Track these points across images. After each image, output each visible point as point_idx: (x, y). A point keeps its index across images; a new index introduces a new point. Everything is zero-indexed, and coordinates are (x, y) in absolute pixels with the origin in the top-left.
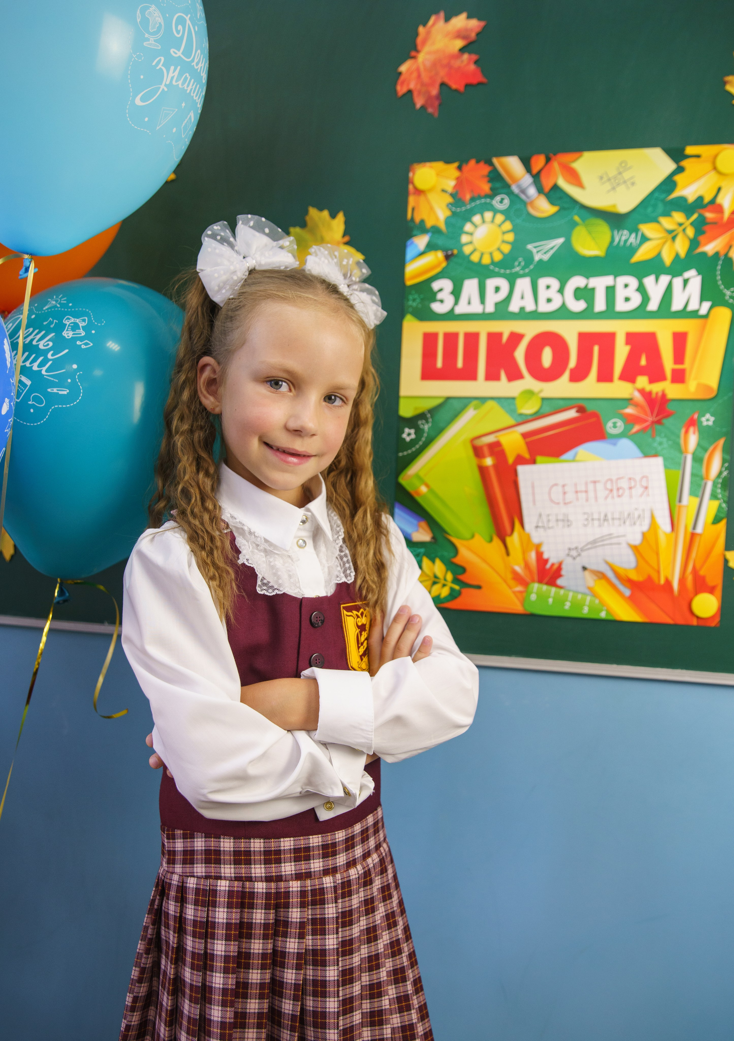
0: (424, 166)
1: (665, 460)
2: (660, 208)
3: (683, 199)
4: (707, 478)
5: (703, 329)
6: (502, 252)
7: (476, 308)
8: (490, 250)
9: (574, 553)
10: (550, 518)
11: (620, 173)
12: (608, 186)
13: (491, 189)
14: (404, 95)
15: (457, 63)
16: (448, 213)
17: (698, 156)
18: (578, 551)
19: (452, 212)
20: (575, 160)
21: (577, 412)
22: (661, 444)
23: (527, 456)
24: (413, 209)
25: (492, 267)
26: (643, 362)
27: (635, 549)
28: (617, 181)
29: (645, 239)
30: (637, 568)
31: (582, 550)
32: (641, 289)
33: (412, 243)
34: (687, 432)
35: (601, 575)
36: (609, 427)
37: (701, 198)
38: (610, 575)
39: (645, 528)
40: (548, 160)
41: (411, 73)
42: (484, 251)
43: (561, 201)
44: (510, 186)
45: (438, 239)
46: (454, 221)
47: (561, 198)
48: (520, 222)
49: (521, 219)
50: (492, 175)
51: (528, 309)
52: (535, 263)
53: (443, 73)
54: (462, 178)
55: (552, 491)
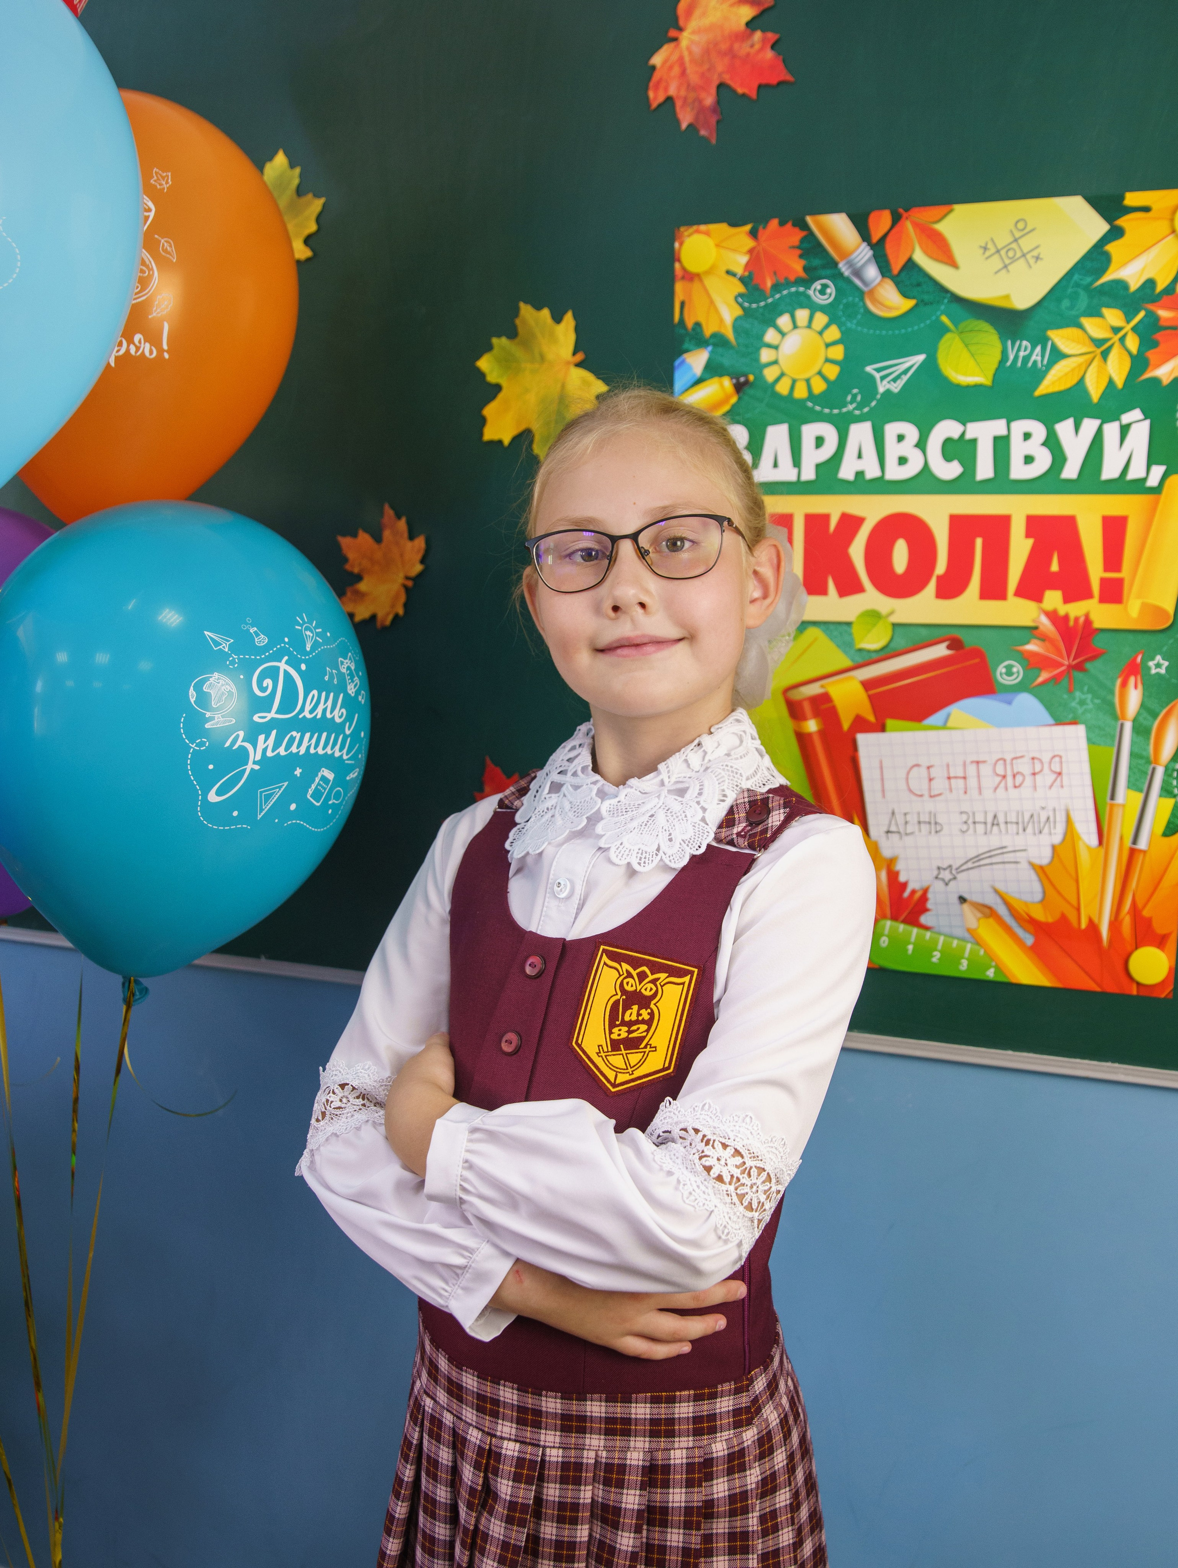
0: (697, 231)
1: (1089, 729)
2: (1083, 301)
3: (1121, 285)
4: (1156, 761)
5: (1153, 510)
6: (824, 378)
7: (786, 473)
8: (806, 376)
9: (946, 875)
10: (909, 818)
11: (1016, 240)
12: (996, 263)
13: (805, 269)
14: (660, 106)
15: (743, 49)
16: (739, 312)
17: (1146, 209)
18: (951, 872)
19: (743, 309)
20: (939, 221)
21: (949, 647)
22: (1082, 703)
23: (871, 718)
24: (683, 304)
25: (810, 404)
26: (1055, 567)
27: (1041, 871)
28: (1011, 254)
29: (1057, 355)
30: (1042, 901)
31: (959, 870)
32: (1052, 442)
33: (683, 362)
34: (1124, 684)
35: (988, 912)
36: (1000, 674)
37: (1150, 283)
38: (1002, 911)
39: (1057, 839)
40: (896, 219)
41: (671, 68)
42: (796, 377)
43: (919, 289)
44: (835, 264)
45: (722, 356)
46: (747, 326)
47: (919, 285)
48: (854, 327)
49: (855, 321)
50: (805, 245)
51: (869, 475)
52: (879, 397)
53: (721, 66)
54: (758, 251)
55: (911, 775)
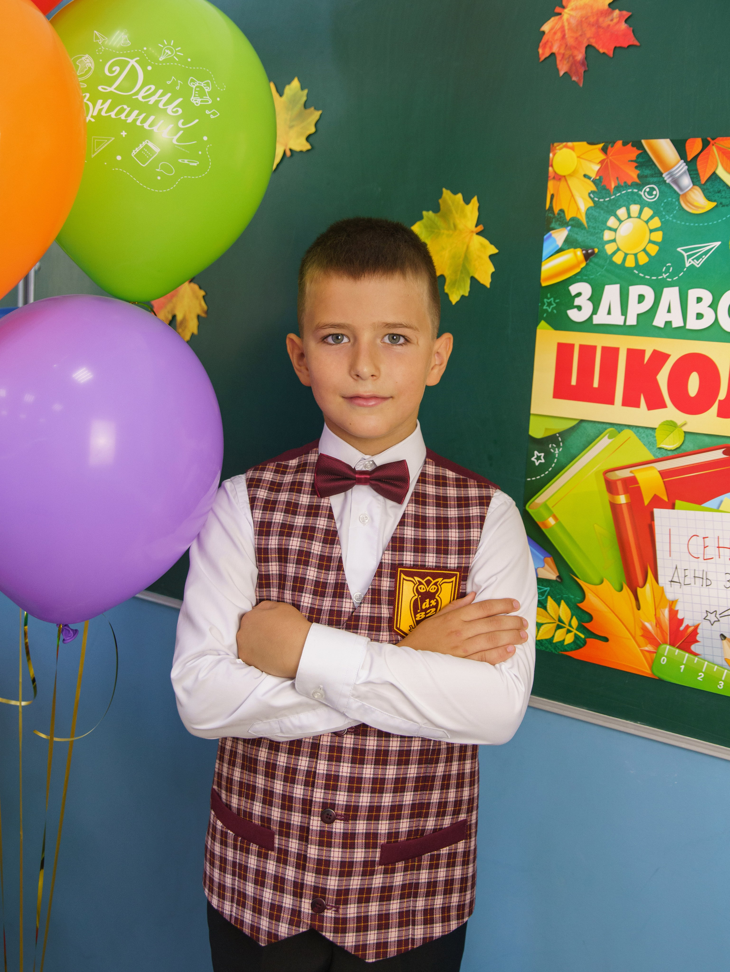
0: (566, 147)
6: (647, 254)
7: (617, 319)
8: (635, 252)
9: (712, 618)
10: (687, 573)
13: (639, 176)
14: (546, 59)
15: (606, 22)
16: (591, 204)
18: (716, 616)
19: (594, 202)
21: (724, 453)
23: (665, 498)
24: (552, 196)
25: (636, 271)
31: (722, 615)
33: (550, 236)
40: (706, 144)
41: (555, 33)
42: (627, 252)
43: (719, 195)
44: (661, 174)
45: (577, 234)
46: (596, 214)
47: (719, 192)
48: (671, 219)
49: (672, 215)
50: (640, 160)
51: (674, 325)
52: (685, 269)
53: (589, 33)
54: (607, 162)
55: (690, 543)
